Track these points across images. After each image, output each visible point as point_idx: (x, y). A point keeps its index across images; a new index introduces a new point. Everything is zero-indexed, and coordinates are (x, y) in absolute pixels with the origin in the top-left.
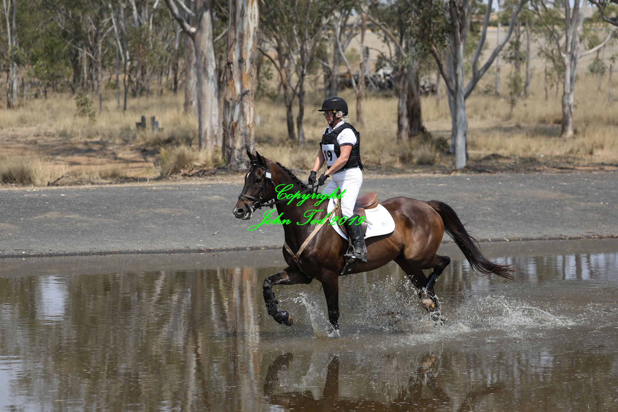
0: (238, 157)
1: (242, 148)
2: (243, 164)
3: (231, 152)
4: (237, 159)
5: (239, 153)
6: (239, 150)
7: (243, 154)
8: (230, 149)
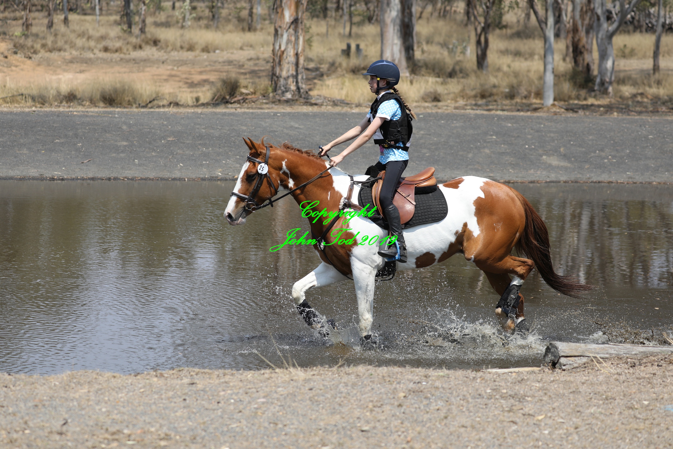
0: (283, 86)
1: (288, 77)
2: (288, 93)
3: (278, 80)
4: (282, 88)
5: (285, 81)
6: (285, 79)
7: (289, 83)
8: (277, 77)
